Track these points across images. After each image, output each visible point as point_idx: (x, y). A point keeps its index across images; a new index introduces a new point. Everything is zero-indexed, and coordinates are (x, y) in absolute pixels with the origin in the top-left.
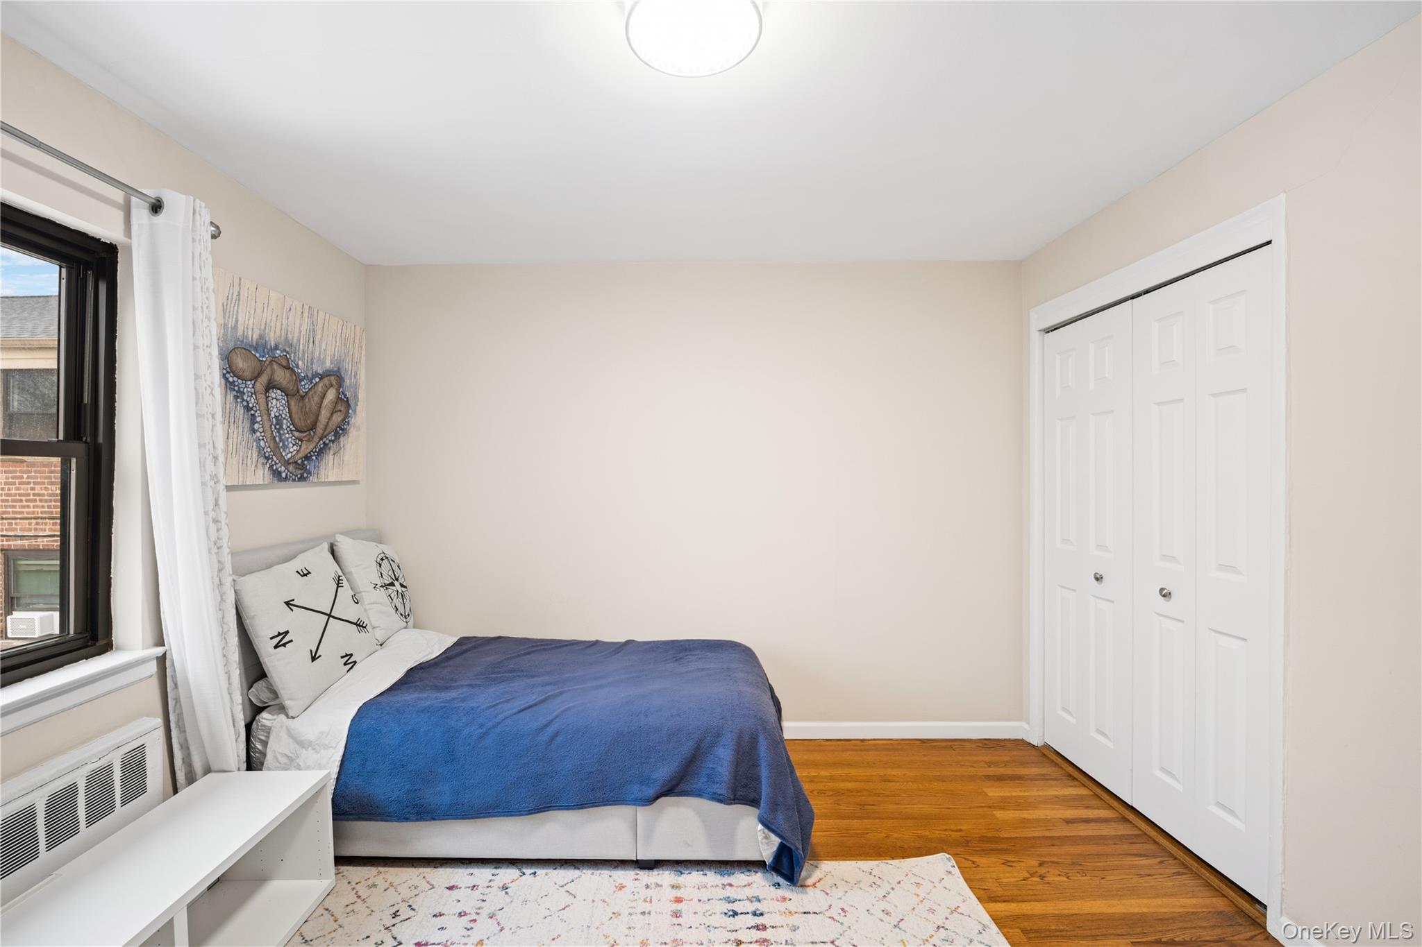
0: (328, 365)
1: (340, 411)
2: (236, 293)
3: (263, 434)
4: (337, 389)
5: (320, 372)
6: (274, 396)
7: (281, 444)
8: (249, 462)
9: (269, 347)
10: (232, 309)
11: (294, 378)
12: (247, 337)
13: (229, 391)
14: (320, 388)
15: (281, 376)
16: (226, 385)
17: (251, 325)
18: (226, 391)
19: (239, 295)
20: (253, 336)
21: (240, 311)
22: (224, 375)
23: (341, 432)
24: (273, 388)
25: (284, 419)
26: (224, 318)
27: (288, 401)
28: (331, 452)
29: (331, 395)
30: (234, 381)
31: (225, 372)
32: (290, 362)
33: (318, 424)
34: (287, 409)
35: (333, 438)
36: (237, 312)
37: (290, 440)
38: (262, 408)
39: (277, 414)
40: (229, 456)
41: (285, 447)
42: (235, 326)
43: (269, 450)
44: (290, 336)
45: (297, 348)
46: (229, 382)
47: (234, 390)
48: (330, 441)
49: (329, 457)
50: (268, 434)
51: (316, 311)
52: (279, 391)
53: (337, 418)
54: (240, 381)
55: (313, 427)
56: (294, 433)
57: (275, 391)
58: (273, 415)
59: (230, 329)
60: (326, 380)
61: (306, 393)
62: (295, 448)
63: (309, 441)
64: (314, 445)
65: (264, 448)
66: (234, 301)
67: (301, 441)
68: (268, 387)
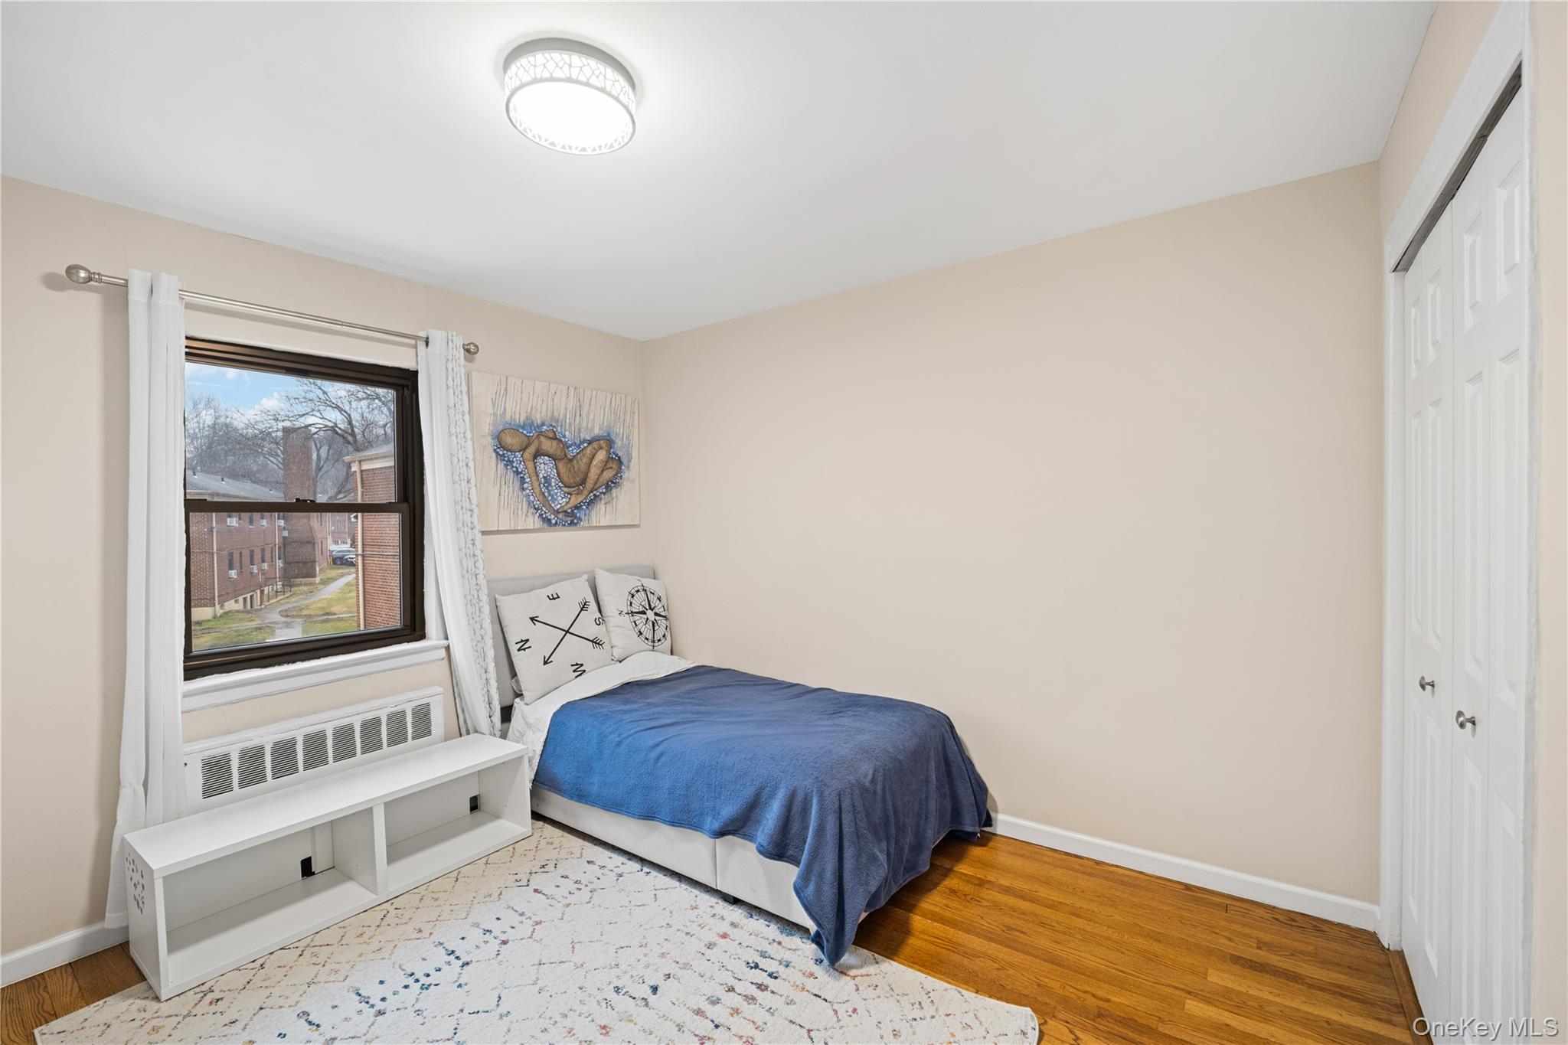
0: (597, 431)
1: (611, 468)
3: (532, 491)
4: (607, 451)
5: (588, 438)
6: (541, 461)
7: (550, 498)
8: (520, 512)
9: (535, 425)
10: (500, 402)
11: (562, 445)
12: (514, 420)
13: (499, 462)
14: (588, 451)
15: (548, 445)
16: (497, 457)
17: (516, 410)
18: (497, 462)
19: (506, 390)
20: (520, 418)
21: (507, 402)
22: (495, 450)
23: (612, 485)
24: (540, 455)
26: (494, 408)
27: (556, 465)
28: (603, 502)
29: (601, 456)
30: (504, 454)
32: (557, 433)
33: (588, 480)
34: (555, 471)
35: (604, 491)
36: (505, 403)
37: (559, 494)
38: (531, 471)
39: (545, 475)
40: (501, 509)
41: (554, 500)
42: (503, 413)
43: (538, 503)
44: (556, 414)
45: (564, 422)
46: (500, 455)
48: (601, 493)
49: (601, 506)
50: (537, 490)
51: (582, 390)
52: (546, 457)
53: (608, 474)
54: (509, 453)
55: (583, 482)
56: (563, 489)
57: (542, 457)
58: (541, 476)
59: (499, 417)
60: (595, 445)
61: (574, 457)
62: (564, 500)
63: (578, 494)
64: (584, 497)
66: (502, 395)
67: (571, 495)
68: (536, 456)
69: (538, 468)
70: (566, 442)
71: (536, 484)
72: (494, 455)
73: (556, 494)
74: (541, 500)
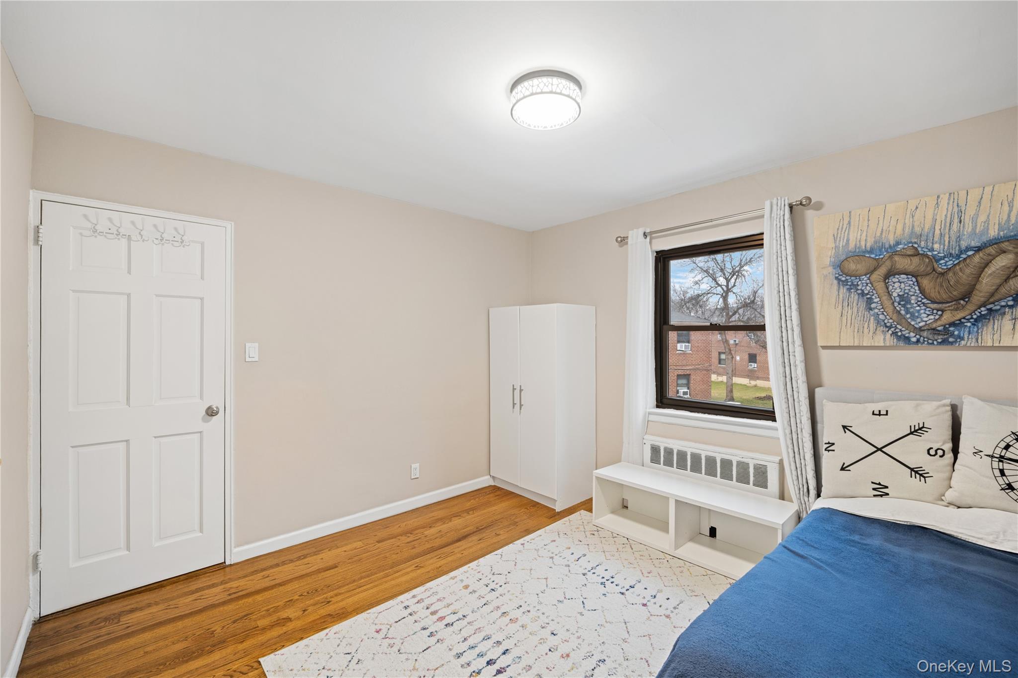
2: (846, 222)
3: (882, 310)
4: (1016, 254)
5: (975, 244)
8: (866, 331)
10: (843, 235)
11: (927, 260)
12: (859, 248)
13: (841, 287)
14: (976, 260)
15: (904, 263)
16: (839, 283)
17: (863, 237)
18: (839, 288)
19: (849, 223)
20: (867, 243)
21: (851, 233)
22: (836, 278)
24: (894, 275)
25: (913, 295)
26: (835, 242)
27: (917, 281)
29: (1004, 261)
31: (837, 275)
32: (919, 249)
33: (976, 293)
34: (917, 288)
36: (848, 234)
38: (880, 291)
39: (900, 294)
40: (844, 327)
42: (846, 244)
43: (891, 321)
44: (918, 230)
45: (931, 236)
46: (842, 281)
47: (848, 285)
50: (890, 309)
51: (963, 194)
54: (853, 278)
55: (967, 296)
56: (929, 305)
57: (897, 276)
58: (895, 294)
59: (841, 248)
60: (990, 250)
61: (949, 269)
62: (932, 317)
63: (956, 309)
64: (967, 312)
65: (884, 321)
66: (844, 229)
67: (943, 311)
68: (887, 276)
69: (891, 287)
70: (934, 256)
71: (887, 303)
72: (835, 282)
73: (918, 311)
74: (894, 318)
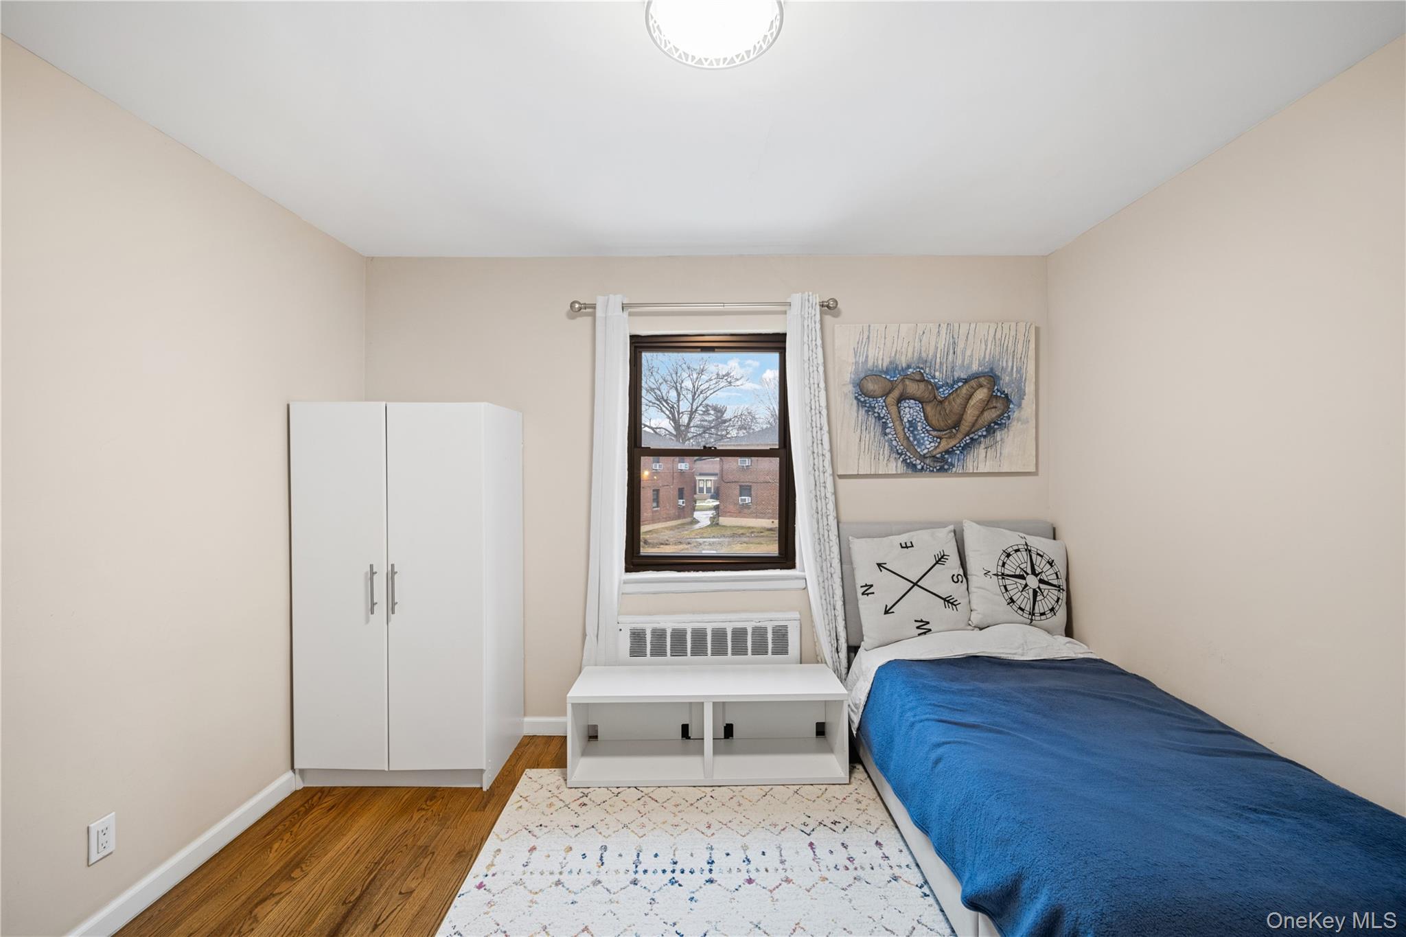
0: (975, 368)
1: (995, 407)
2: (865, 337)
3: (895, 436)
4: (989, 388)
5: (963, 376)
6: (906, 405)
7: (915, 443)
8: (881, 457)
9: (900, 368)
10: (862, 349)
11: (930, 387)
12: (876, 366)
13: (860, 408)
14: (964, 391)
15: (912, 388)
16: (858, 404)
17: (879, 355)
18: (858, 409)
19: (868, 337)
20: (884, 363)
21: (869, 349)
22: (856, 398)
23: (996, 427)
24: (905, 399)
25: (919, 422)
26: (855, 357)
27: (923, 407)
28: (983, 446)
29: (981, 394)
30: (865, 400)
31: (857, 395)
32: (925, 375)
33: (963, 422)
34: (922, 414)
35: (984, 433)
36: (867, 350)
37: (926, 438)
38: (894, 416)
39: (910, 419)
40: (862, 453)
41: (920, 444)
42: (865, 361)
43: (902, 447)
44: (924, 355)
45: (933, 362)
46: (861, 402)
47: (866, 406)
48: (980, 436)
49: (981, 451)
50: (901, 435)
51: (956, 325)
52: (912, 401)
53: (990, 415)
54: (871, 399)
55: (957, 425)
56: (931, 432)
57: (907, 401)
58: (905, 420)
59: (860, 365)
60: (973, 383)
61: (946, 398)
62: (933, 444)
63: (950, 438)
64: (957, 441)
65: (896, 447)
66: (864, 344)
67: (941, 439)
68: (900, 400)
69: (902, 412)
70: (936, 383)
71: (899, 428)
72: (855, 402)
73: (923, 438)
74: (904, 444)
